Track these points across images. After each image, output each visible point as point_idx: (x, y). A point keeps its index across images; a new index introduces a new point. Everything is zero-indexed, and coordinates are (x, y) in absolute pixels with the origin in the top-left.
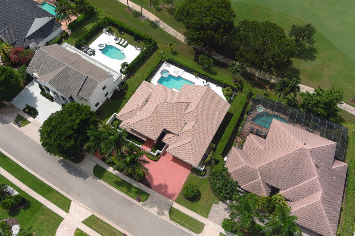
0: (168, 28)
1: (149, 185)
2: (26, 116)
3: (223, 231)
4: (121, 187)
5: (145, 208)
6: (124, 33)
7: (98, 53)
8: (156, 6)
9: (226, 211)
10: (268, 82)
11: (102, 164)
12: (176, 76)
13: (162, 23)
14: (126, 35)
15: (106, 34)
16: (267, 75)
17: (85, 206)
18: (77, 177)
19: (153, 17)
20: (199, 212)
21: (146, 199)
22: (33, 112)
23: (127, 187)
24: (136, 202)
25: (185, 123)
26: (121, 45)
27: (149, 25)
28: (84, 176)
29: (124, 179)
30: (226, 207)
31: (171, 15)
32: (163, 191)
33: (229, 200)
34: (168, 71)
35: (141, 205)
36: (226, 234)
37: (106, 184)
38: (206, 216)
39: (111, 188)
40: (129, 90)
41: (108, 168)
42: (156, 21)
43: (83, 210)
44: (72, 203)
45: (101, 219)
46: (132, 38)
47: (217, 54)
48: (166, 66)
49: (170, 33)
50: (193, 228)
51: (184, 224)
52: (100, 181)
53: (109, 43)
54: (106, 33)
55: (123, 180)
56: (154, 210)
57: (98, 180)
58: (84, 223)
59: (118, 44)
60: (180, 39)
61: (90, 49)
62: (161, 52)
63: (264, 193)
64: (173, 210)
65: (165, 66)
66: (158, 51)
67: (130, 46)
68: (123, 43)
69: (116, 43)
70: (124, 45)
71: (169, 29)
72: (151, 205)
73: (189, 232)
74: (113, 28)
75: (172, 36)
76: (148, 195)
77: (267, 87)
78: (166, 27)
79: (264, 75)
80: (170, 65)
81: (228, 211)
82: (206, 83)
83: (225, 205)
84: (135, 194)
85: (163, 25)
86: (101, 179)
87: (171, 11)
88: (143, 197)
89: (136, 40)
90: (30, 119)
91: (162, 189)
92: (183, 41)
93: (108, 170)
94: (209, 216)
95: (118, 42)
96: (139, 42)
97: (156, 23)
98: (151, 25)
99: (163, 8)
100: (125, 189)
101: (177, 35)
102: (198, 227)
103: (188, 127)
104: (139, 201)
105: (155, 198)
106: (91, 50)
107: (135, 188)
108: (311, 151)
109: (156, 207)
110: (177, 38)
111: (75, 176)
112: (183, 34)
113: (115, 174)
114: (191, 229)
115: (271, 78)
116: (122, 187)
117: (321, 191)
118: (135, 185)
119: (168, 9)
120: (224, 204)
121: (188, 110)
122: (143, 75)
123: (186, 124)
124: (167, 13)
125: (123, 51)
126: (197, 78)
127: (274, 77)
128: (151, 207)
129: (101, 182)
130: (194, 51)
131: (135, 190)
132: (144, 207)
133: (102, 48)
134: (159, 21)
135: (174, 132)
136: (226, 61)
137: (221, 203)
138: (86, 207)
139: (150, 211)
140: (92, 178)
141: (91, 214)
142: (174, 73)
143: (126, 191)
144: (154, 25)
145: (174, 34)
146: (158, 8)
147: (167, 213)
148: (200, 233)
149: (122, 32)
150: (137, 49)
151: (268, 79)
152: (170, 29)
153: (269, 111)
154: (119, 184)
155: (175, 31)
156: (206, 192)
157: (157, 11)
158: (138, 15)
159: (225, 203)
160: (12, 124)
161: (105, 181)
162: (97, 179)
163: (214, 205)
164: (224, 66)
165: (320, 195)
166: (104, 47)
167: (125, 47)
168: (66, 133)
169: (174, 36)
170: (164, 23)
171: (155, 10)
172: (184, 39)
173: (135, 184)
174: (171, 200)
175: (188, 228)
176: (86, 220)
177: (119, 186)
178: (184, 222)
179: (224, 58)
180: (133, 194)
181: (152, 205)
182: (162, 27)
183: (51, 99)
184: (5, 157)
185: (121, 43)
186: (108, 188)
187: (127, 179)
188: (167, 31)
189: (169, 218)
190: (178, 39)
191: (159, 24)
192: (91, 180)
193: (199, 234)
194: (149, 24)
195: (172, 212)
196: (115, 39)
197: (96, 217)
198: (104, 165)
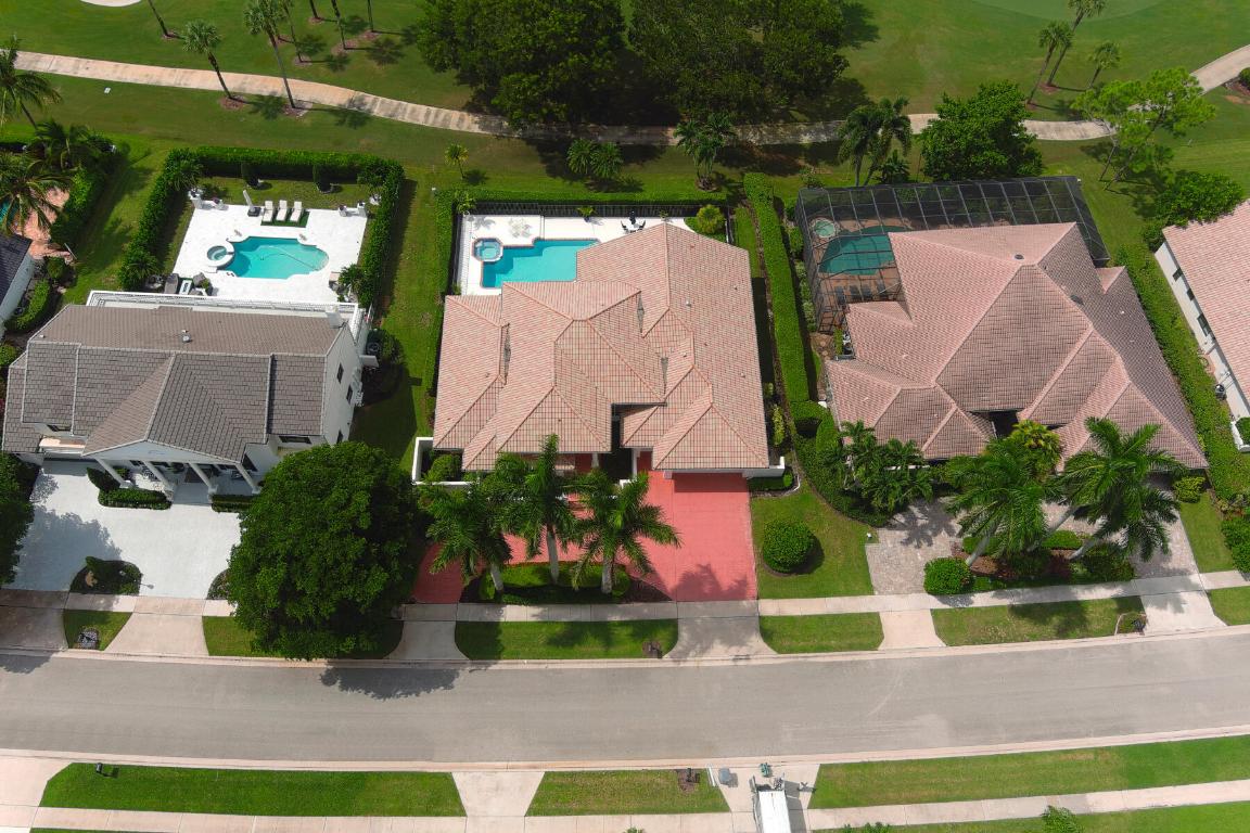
0: (405, 109)
1: (656, 595)
2: (99, 603)
3: (935, 603)
4: (576, 646)
5: (687, 664)
6: (269, 181)
7: (220, 280)
8: (321, 56)
9: (911, 547)
10: (795, 149)
11: (473, 613)
12: (528, 242)
13: (374, 102)
14: (278, 186)
15: (208, 207)
16: (781, 130)
17: (505, 763)
18: (417, 695)
19: (334, 96)
20: (842, 589)
21: (674, 639)
22: (120, 577)
23: (596, 636)
24: (651, 663)
25: (662, 359)
26: (287, 222)
27: (337, 124)
28: (441, 678)
29: (573, 619)
30: (903, 535)
31: (390, 67)
32: (707, 589)
33: (900, 515)
34: (493, 240)
35: (671, 665)
36: (947, 607)
37: (525, 665)
38: (868, 588)
39: (550, 667)
40: (407, 351)
41: (500, 615)
42: (351, 101)
43: (506, 777)
44: (458, 778)
45: (581, 769)
46: (312, 188)
47: (605, 127)
48: (477, 225)
49: (421, 121)
50: (855, 640)
51: (824, 643)
52: (502, 665)
53: (238, 233)
54: (205, 207)
55: (572, 623)
56: (719, 656)
57: (494, 667)
58: (535, 814)
59: (274, 222)
60: (464, 129)
61: (184, 282)
62: (434, 189)
63: (980, 439)
64: (768, 625)
65: (474, 230)
66: (420, 191)
67: (316, 215)
68: (289, 214)
69: (264, 223)
70: (295, 217)
71: (408, 111)
72: (698, 646)
73: (849, 658)
74: (219, 182)
75: (434, 130)
76: (672, 624)
77: (801, 162)
78: (397, 109)
79: (774, 133)
80: (488, 218)
81: (915, 543)
82: (633, 222)
83: (898, 532)
84: (635, 641)
85: (380, 106)
86: (499, 659)
87: (383, 53)
88: (662, 637)
89: (324, 188)
90: (123, 603)
91: (700, 586)
92: (476, 129)
93: (502, 620)
94: (874, 583)
95: (268, 217)
96: (337, 190)
97: (355, 109)
98: (341, 123)
99: (347, 52)
100: (594, 644)
101: (445, 120)
102: (866, 632)
103: (678, 368)
104: (660, 655)
105: (699, 621)
106: (190, 282)
107: (623, 624)
109: (717, 641)
110: (453, 127)
111: (411, 694)
112: (463, 109)
113: (534, 619)
114: (851, 648)
115: (797, 133)
116: (580, 644)
117: (1119, 359)
118: (616, 618)
119: (368, 49)
120: (892, 532)
121: (650, 318)
122: (421, 284)
123: (664, 361)
124: (374, 64)
125: (304, 238)
126: (596, 223)
127: (803, 127)
128: (704, 650)
129: (504, 667)
130: (532, 148)
131: (624, 632)
132: (682, 665)
133: (227, 259)
134: (361, 99)
135: (648, 401)
136: (643, 136)
137: (883, 533)
138: (510, 764)
139: (706, 664)
140: (471, 671)
141: (542, 775)
142: (516, 235)
143: (599, 649)
144: (353, 118)
145: (434, 122)
146: (329, 59)
147: (756, 641)
148: (880, 642)
149: (260, 181)
150: (348, 214)
151: (790, 139)
152: (413, 111)
153: (850, 226)
154: (567, 641)
155: (433, 109)
156: (830, 527)
157: (335, 69)
158: (272, 106)
159: (892, 527)
160: (67, 654)
161: (516, 656)
162: (489, 665)
163: (869, 547)
164: (646, 154)
165: (1124, 372)
166: (230, 253)
167: (302, 222)
168: (345, 555)
169: (437, 126)
170: (381, 99)
171: (323, 69)
172: (476, 123)
173: (615, 615)
174: (744, 602)
175: (840, 649)
176: (536, 800)
177: (572, 646)
178: (822, 639)
179: (632, 133)
180: (630, 646)
181: (703, 644)
182: (382, 115)
183: (158, 501)
184: (116, 771)
185: (281, 216)
186: (540, 671)
187: (580, 614)
188: (407, 119)
189: (775, 653)
190: (457, 129)
191: (367, 107)
192: (471, 678)
193: (881, 648)
194: (332, 119)
195: (770, 631)
196: (250, 214)
197: (561, 774)
198: (482, 614)
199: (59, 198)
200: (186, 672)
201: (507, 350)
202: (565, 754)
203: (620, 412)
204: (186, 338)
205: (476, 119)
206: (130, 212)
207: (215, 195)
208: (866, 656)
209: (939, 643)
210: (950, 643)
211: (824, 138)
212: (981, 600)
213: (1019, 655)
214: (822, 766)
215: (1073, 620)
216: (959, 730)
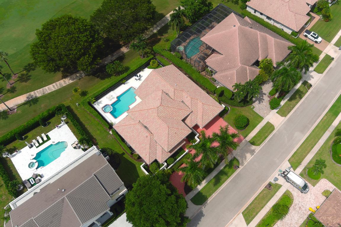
0: (46, 89)
3: (275, 111)
4: (221, 181)
5: (245, 164)
6: (25, 135)
7: (40, 171)
8: (5, 92)
9: (261, 103)
10: (154, 35)
11: (191, 195)
12: (116, 99)
13: (35, 93)
14: (30, 135)
15: (15, 155)
16: (147, 33)
17: (232, 220)
18: (199, 224)
19: (21, 99)
20: (257, 122)
21: (238, 161)
23: (222, 175)
24: (238, 170)
25: (182, 102)
26: (44, 142)
27: (30, 107)
28: (200, 215)
29: (214, 176)
30: (257, 102)
31: (29, 81)
33: (253, 98)
34: (106, 105)
35: (242, 167)
36: (278, 110)
37: (214, 195)
38: (262, 118)
39: (220, 190)
40: (113, 149)
41: (198, 189)
42: (27, 98)
43: (235, 222)
45: (248, 205)
47: (104, 59)
48: (98, 105)
49: (54, 89)
50: (270, 131)
51: (265, 136)
52: (210, 200)
53: (33, 155)
54: (13, 156)
55: (214, 177)
56: (249, 157)
57: (208, 202)
58: (249, 223)
59: (40, 145)
60: (68, 83)
61: (30, 180)
62: (77, 104)
63: (257, 70)
64: (252, 141)
66: (73, 107)
67: (50, 134)
68: (42, 139)
69: (37, 147)
70: (45, 139)
71: (47, 89)
72: (244, 158)
73: (272, 135)
74: (10, 146)
75: (59, 89)
76: (234, 158)
77: (159, 37)
78: (43, 91)
80: (99, 101)
81: (261, 102)
82: (137, 76)
83: (256, 102)
84: (231, 169)
85: (38, 93)
86: (208, 199)
87: (23, 79)
88: (235, 163)
89: (45, 125)
92: (71, 81)
93: (200, 190)
94: (262, 116)
95: (37, 145)
96: (49, 123)
97: (31, 99)
98: (31, 105)
99: (13, 85)
100: (223, 177)
101: (60, 85)
102: (269, 127)
103: (187, 101)
104: (239, 167)
105: (238, 153)
106: (32, 179)
107: (225, 167)
109: (246, 154)
110: (64, 85)
111: (197, 225)
112: (62, 79)
113: (206, 184)
114: (270, 133)
115: (152, 31)
116: (221, 180)
117: (267, 35)
118: (222, 168)
119: (18, 80)
120: (255, 103)
121: (171, 94)
122: (99, 130)
124: (24, 84)
125: (54, 142)
126: (127, 83)
127: (151, 29)
128: (246, 159)
129: (211, 199)
130: (91, 76)
131: (227, 169)
132: (244, 165)
133: (37, 164)
134: (30, 95)
135: (188, 113)
136: (116, 55)
137: (254, 104)
138: (233, 218)
139: (249, 161)
140: (205, 207)
141: (241, 214)
142: (111, 100)
143: (226, 177)
144: (33, 101)
145: (58, 87)
146: (8, 91)
147: (253, 147)
148: (274, 127)
149: (23, 137)
150: (60, 127)
151: (151, 34)
152: (49, 88)
153: (184, 44)
154: (218, 181)
155: (54, 84)
156: (244, 111)
157: (13, 92)
159: (254, 102)
161: (210, 195)
162: (207, 202)
163: (254, 110)
164: (122, 58)
165: (270, 37)
166: (36, 162)
167: (49, 138)
169: (59, 88)
170: (36, 91)
171: (9, 94)
172: (69, 80)
173: (221, 167)
174: (243, 141)
175: (269, 135)
176: (246, 220)
177: (220, 182)
178: (264, 136)
179: (113, 56)
181: (244, 157)
182: (40, 95)
185: (41, 141)
186: (219, 193)
187: (214, 173)
188: (49, 92)
189: (258, 146)
190: (66, 85)
191: (34, 96)
192: (206, 209)
193: (275, 128)
194: (26, 106)
195: (253, 143)
196: (30, 148)
197: (245, 210)
198: (194, 192)
201: (146, 127)
204: (63, 190)
205: (68, 79)
207: (13, 150)
208: (274, 132)
209: (283, 118)
210: (285, 116)
211: (159, 28)
212: (282, 103)
213: (298, 108)
214: (288, 161)
215: (299, 94)
216: (303, 131)
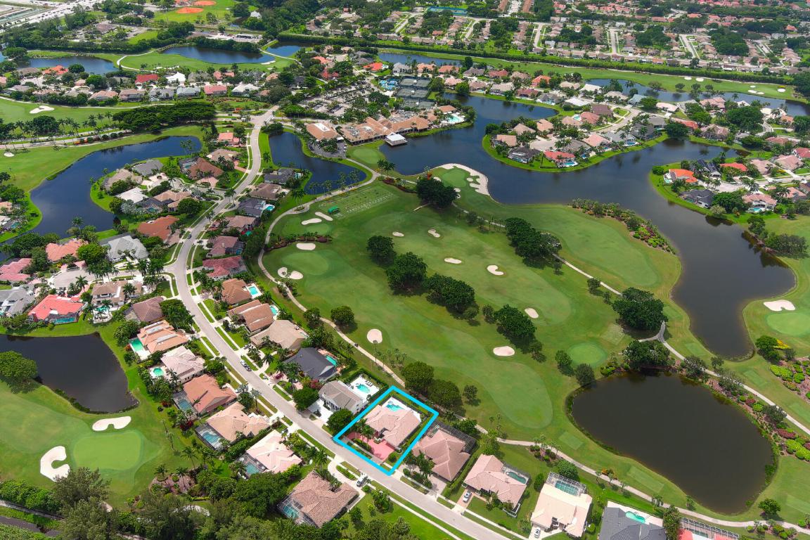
1: (372, 453)
2: (315, 416)
3: (404, 475)
7: (355, 388)
8: (393, 365)
9: (407, 468)
14: (372, 380)
17: (341, 458)
19: (389, 371)
20: (394, 467)
22: (319, 414)
23: (362, 452)
24: (365, 459)
27: (386, 375)
29: (360, 449)
30: (407, 466)
31: (401, 371)
37: (352, 450)
39: (354, 452)
40: (369, 409)
41: (354, 444)
44: (336, 456)
46: (375, 382)
50: (390, 473)
51: (387, 470)
57: (349, 448)
60: (402, 384)
62: (391, 391)
64: (382, 464)
65: (391, 399)
66: (389, 391)
72: (372, 461)
73: (388, 474)
74: (365, 375)
75: (398, 383)
76: (371, 457)
78: (396, 378)
80: (394, 399)
85: (394, 376)
87: (401, 369)
88: (369, 457)
90: (317, 417)
91: (379, 456)
94: (398, 468)
96: (378, 384)
97: (391, 375)
99: (397, 366)
101: (400, 382)
102: (392, 473)
104: (367, 459)
105: (374, 459)
108: (448, 442)
110: (400, 384)
111: (338, 445)
112: (404, 381)
113: (357, 446)
119: (399, 367)
121: (398, 420)
122: (378, 402)
123: (395, 427)
124: (399, 370)
126: (407, 407)
131: (365, 454)
134: (393, 374)
135: (389, 430)
136: (427, 400)
137: (405, 464)
140: (346, 447)
141: (344, 461)
144: (389, 376)
149: (370, 378)
152: (398, 379)
155: (400, 380)
156: (400, 460)
157: (393, 368)
158: (380, 368)
159: (407, 464)
163: (402, 465)
170: (396, 376)
171: (391, 367)
173: (366, 452)
174: (381, 461)
175: (388, 472)
177: (358, 452)
180: (364, 456)
183: (329, 409)
188: (396, 380)
189: (380, 467)
193: (393, 475)
197: (346, 462)
198: (352, 442)
199: (344, 367)
200: (319, 429)
202: (349, 461)
203: (385, 429)
204: (346, 392)
206: (352, 373)
207: (363, 377)
208: (390, 475)
209: (399, 479)
210: (401, 480)
212: (409, 479)
213: (407, 486)
214: (374, 480)
215: (417, 487)
216: (392, 488)
